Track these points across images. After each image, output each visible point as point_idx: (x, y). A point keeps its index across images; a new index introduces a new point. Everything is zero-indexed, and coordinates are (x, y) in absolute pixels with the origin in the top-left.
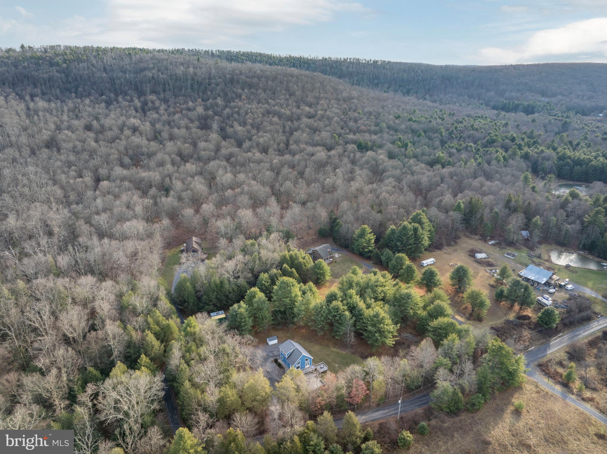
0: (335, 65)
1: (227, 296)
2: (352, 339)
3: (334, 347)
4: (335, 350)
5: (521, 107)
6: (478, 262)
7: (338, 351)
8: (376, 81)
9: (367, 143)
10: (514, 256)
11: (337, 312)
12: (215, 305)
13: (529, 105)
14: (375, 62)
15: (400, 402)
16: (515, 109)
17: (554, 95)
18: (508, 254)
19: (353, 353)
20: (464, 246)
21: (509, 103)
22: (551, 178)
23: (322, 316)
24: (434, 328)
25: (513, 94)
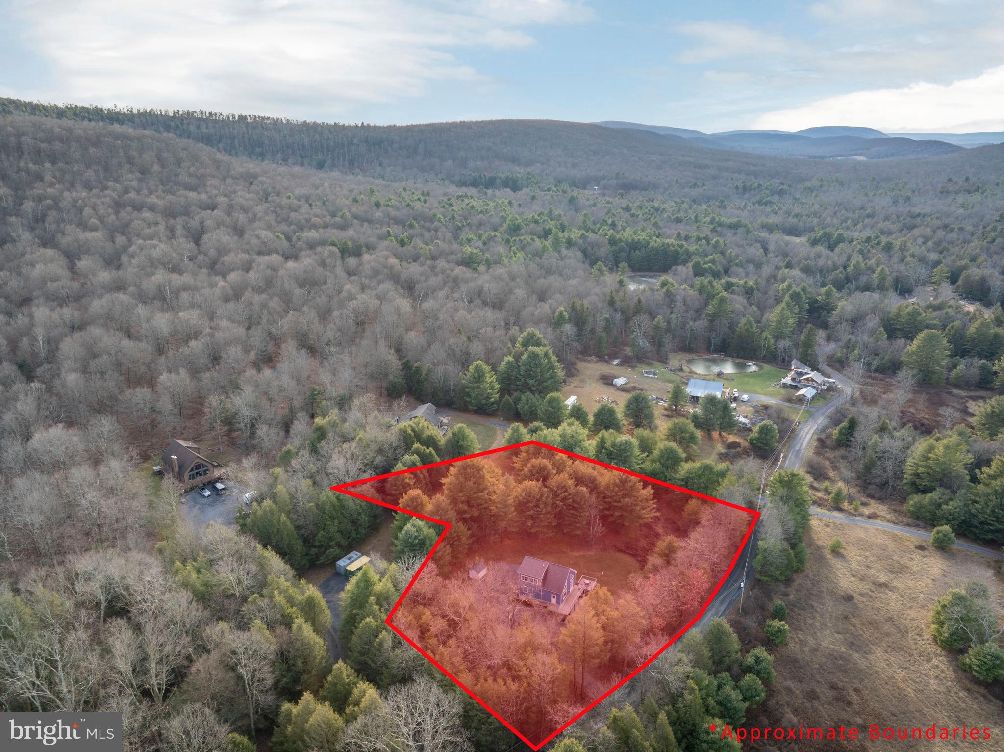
0: (172, 123)
1: (354, 522)
2: (598, 528)
3: (572, 551)
4: (576, 554)
5: (498, 181)
6: (623, 391)
7: (581, 553)
8: (258, 150)
9: (345, 243)
10: (654, 374)
11: (566, 491)
12: (339, 545)
13: (507, 177)
14: (242, 118)
15: (742, 585)
16: (491, 183)
17: (529, 164)
18: (647, 373)
19: (604, 550)
20: (588, 372)
21: (480, 176)
22: (624, 268)
23: (546, 504)
24: (682, 480)
25: (479, 163)
